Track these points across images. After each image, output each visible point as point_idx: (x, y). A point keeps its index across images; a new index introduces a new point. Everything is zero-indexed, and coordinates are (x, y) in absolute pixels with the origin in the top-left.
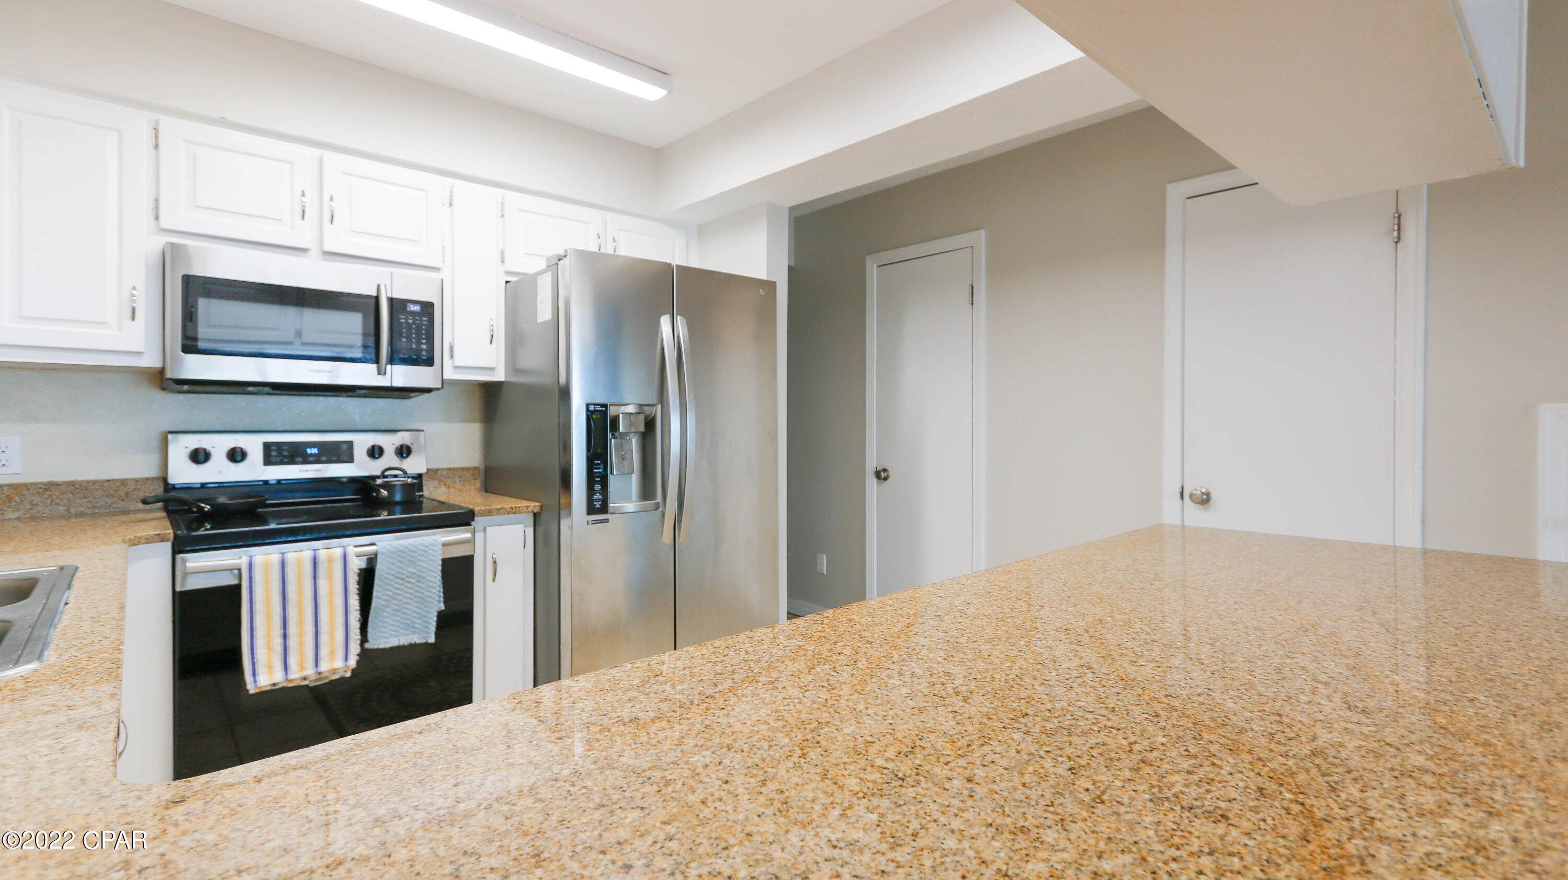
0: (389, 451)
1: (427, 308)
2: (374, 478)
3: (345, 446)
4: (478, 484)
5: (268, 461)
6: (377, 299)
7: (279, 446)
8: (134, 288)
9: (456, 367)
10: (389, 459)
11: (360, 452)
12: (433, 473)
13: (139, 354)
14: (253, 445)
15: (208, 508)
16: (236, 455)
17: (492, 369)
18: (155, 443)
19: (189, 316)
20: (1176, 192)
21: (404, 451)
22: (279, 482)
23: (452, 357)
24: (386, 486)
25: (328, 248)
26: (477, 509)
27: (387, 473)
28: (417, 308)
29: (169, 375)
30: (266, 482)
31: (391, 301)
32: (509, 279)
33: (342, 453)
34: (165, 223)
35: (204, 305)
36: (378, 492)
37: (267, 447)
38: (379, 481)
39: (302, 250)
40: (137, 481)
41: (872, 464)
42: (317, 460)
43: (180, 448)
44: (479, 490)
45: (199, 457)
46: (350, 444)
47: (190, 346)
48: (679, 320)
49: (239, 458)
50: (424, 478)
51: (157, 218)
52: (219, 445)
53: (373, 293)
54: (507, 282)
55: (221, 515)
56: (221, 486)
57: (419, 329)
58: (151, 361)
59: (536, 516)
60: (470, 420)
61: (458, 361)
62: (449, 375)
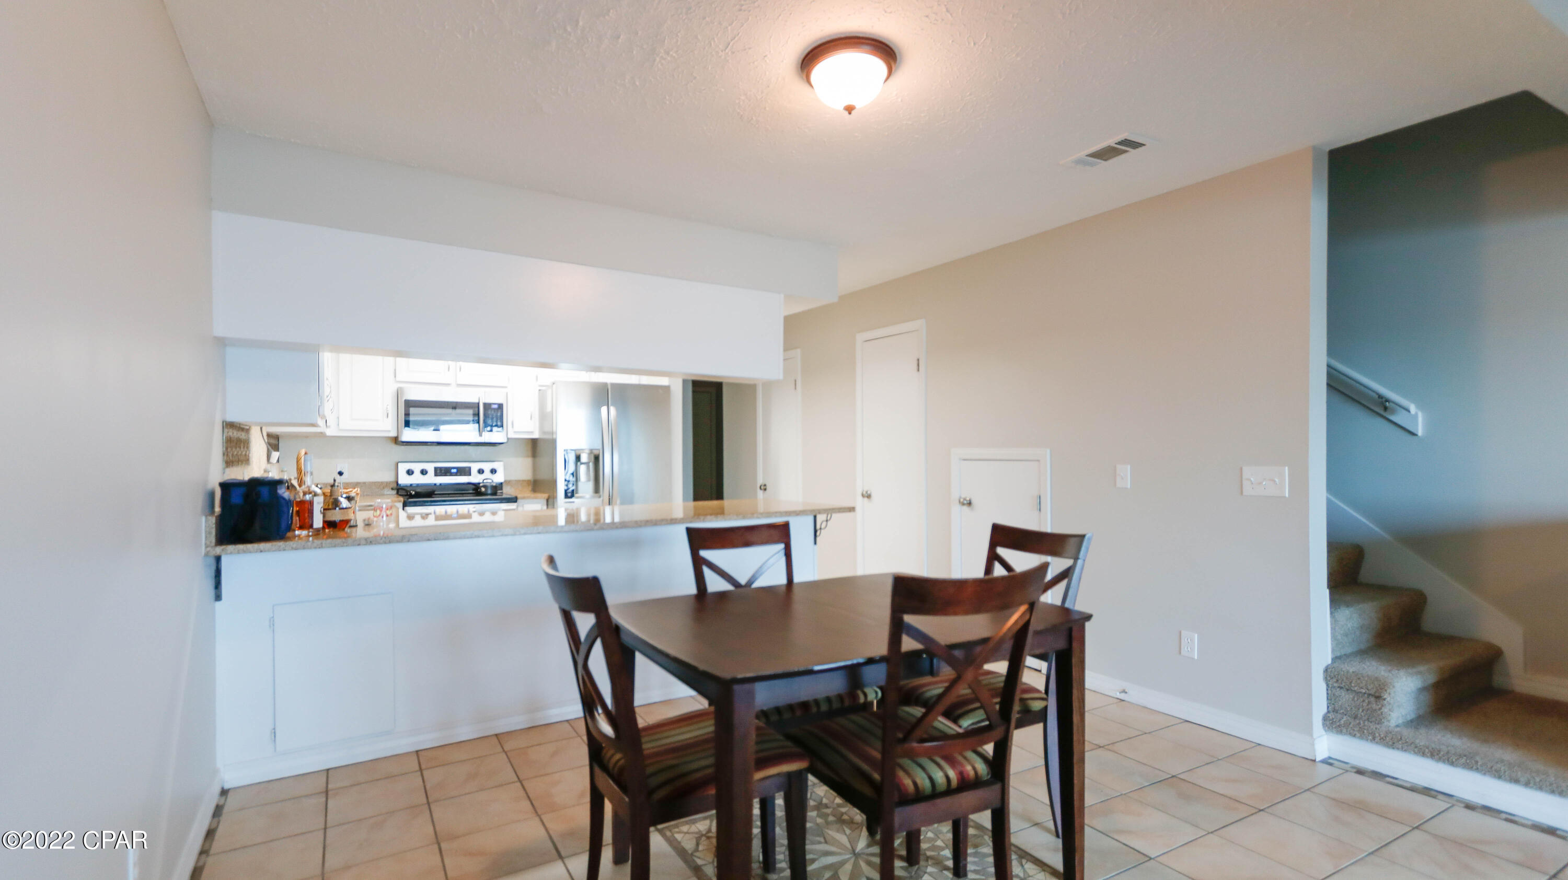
0: (487, 471)
1: (500, 406)
2: (479, 483)
3: (467, 469)
4: (530, 488)
5: (436, 475)
6: (478, 404)
7: (441, 468)
8: (388, 405)
9: (515, 432)
10: (487, 474)
11: (474, 471)
12: (508, 482)
13: (389, 431)
14: (430, 468)
15: (413, 493)
16: (424, 472)
17: (532, 432)
18: (393, 467)
19: (407, 414)
20: (860, 337)
21: (493, 471)
22: (441, 484)
23: (513, 427)
24: (484, 486)
25: (459, 383)
26: (519, 496)
27: (485, 481)
28: (496, 406)
29: (400, 440)
30: (435, 484)
31: (485, 404)
32: (541, 388)
33: (466, 472)
34: (398, 379)
35: (412, 410)
36: (481, 489)
37: (436, 469)
38: (481, 485)
39: (449, 384)
40: (387, 483)
41: (760, 481)
42: (456, 474)
43: (403, 468)
44: (531, 491)
45: (410, 472)
46: (470, 468)
47: (407, 424)
48: (612, 409)
49: (425, 473)
50: (504, 485)
51: (395, 377)
52: (417, 468)
53: (477, 401)
54: (540, 390)
55: (418, 495)
56: (418, 485)
57: (497, 416)
58: (393, 434)
59: (547, 501)
60: (528, 456)
61: (516, 429)
62: (511, 435)
